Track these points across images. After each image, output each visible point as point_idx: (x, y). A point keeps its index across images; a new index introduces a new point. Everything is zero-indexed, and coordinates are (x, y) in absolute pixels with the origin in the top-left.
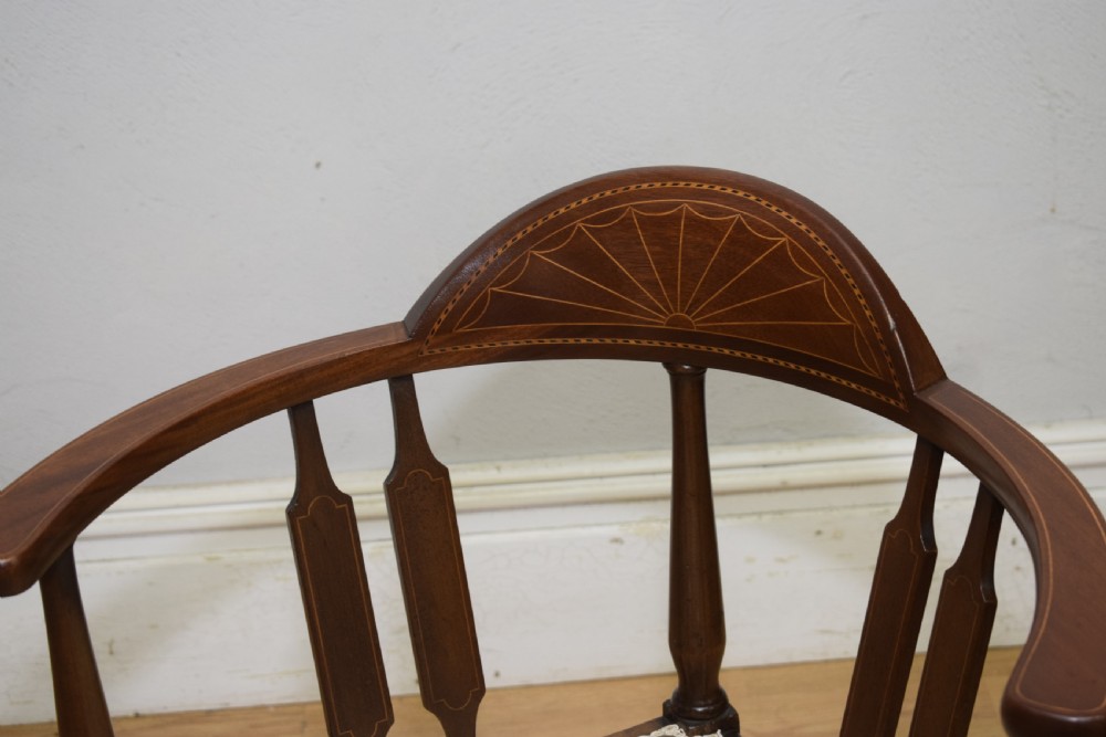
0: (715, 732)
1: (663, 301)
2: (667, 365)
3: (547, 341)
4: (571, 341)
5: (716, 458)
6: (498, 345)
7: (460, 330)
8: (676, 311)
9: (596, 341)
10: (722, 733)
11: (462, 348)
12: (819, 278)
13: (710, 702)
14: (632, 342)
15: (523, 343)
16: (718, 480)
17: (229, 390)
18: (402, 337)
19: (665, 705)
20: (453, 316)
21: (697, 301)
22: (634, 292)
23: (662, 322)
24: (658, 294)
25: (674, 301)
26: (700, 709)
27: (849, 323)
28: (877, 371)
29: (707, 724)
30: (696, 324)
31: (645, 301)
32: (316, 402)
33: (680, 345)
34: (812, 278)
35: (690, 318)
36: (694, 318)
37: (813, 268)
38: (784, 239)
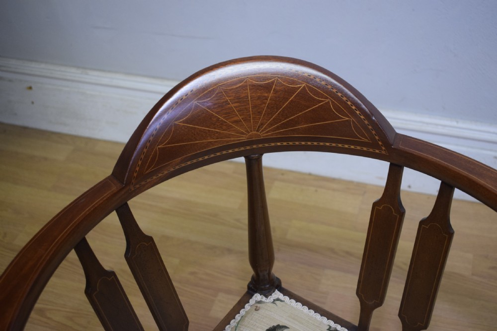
0: (274, 291)
1: (244, 128)
4: (200, 159)
6: (166, 172)
8: (251, 131)
9: (212, 156)
11: (149, 180)
12: (327, 101)
14: (230, 151)
20: (142, 166)
21: (262, 124)
22: (229, 127)
23: (244, 138)
24: (242, 126)
25: (250, 128)
27: (348, 119)
28: (367, 138)
30: (263, 135)
31: (235, 131)
32: (87, 236)
33: (255, 146)
34: (322, 101)
35: (259, 133)
36: (261, 132)
37: (322, 96)
38: (303, 85)
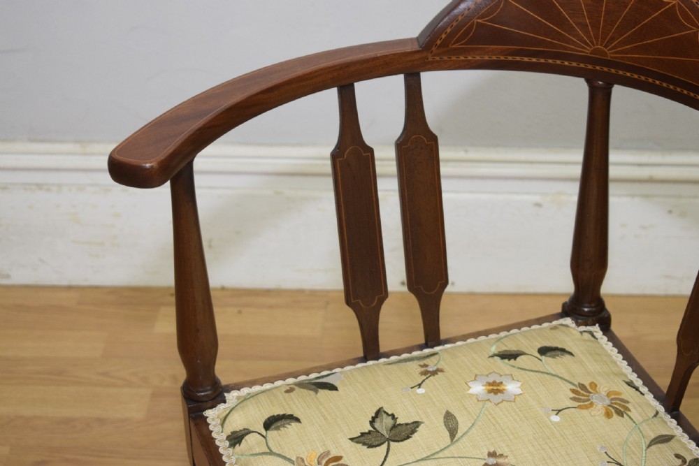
0: (594, 325)
1: (589, 37)
2: (588, 81)
3: (510, 58)
4: (526, 59)
5: (613, 157)
6: (478, 58)
7: (454, 46)
8: (597, 44)
9: (542, 61)
10: (599, 326)
11: (454, 58)
12: (695, 29)
13: (593, 305)
14: (566, 63)
15: (494, 58)
16: (613, 172)
17: (300, 71)
18: (416, 47)
19: (564, 305)
20: (450, 36)
21: (612, 39)
22: (571, 30)
23: (587, 51)
24: (587, 33)
25: (597, 39)
26: (586, 310)
29: (590, 320)
30: (610, 55)
31: (577, 36)
32: (356, 84)
33: (598, 68)
34: (690, 29)
35: (606, 50)
36: (609, 50)
38: (675, 2)
